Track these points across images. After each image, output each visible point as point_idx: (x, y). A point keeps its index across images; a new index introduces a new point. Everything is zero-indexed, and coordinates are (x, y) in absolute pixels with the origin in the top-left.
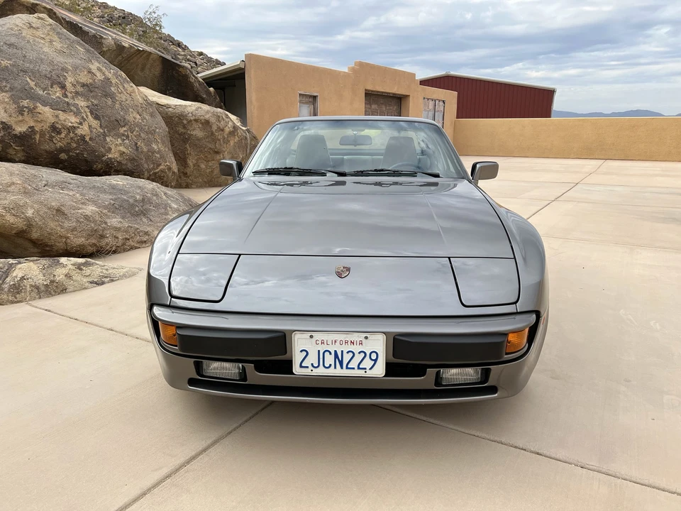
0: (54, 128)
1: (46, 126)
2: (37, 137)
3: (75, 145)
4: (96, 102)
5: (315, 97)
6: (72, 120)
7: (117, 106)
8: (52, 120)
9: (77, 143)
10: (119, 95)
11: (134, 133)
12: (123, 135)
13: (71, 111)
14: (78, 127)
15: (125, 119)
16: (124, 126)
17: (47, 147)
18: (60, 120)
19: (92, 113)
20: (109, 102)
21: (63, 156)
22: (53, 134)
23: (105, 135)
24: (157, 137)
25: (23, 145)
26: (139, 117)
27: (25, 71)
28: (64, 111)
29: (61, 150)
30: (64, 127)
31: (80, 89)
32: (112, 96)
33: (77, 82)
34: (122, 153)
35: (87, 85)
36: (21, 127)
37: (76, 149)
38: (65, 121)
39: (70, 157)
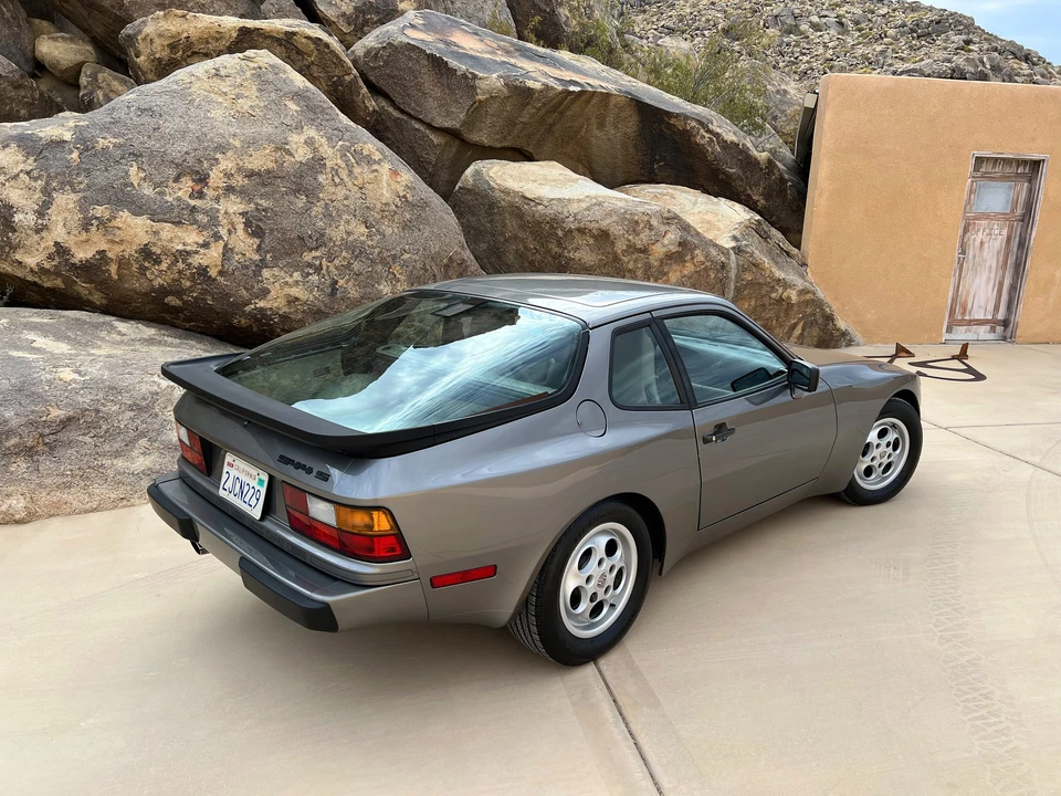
0: (146, 253)
1: (130, 250)
2: (113, 268)
3: (188, 284)
4: (264, 203)
5: (1036, 165)
6: (190, 237)
7: (318, 209)
8: (145, 239)
9: (192, 278)
10: (332, 189)
11: (336, 262)
12: (310, 265)
13: (195, 222)
14: (197, 252)
15: (323, 235)
16: (317, 249)
17: (138, 285)
18: (160, 239)
19: (247, 224)
20: (301, 201)
21: (172, 300)
22: (146, 264)
23: (262, 264)
24: (396, 269)
25: (91, 282)
26: (363, 229)
27: (137, 156)
28: (178, 223)
29: (163, 291)
30: (166, 252)
31: (239, 181)
32: (312, 193)
33: (239, 169)
34: (292, 301)
35: (259, 174)
36: (85, 251)
37: (191, 289)
38: (171, 240)
39: (185, 302)
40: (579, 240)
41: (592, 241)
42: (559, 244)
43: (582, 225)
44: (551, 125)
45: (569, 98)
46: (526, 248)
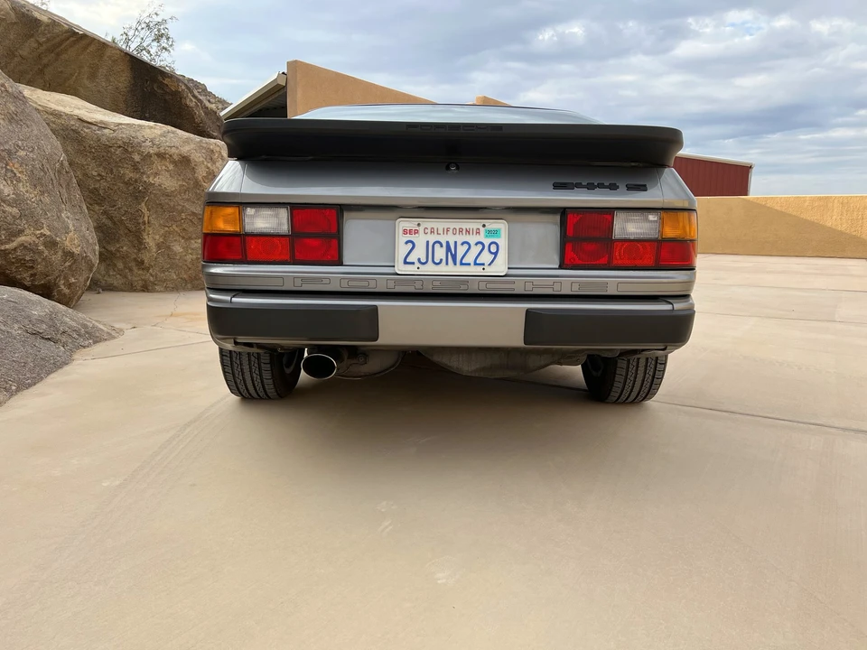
40: (158, 165)
41: (171, 167)
42: (135, 167)
43: (162, 150)
44: (46, 66)
45: (72, 39)
46: (85, 175)
